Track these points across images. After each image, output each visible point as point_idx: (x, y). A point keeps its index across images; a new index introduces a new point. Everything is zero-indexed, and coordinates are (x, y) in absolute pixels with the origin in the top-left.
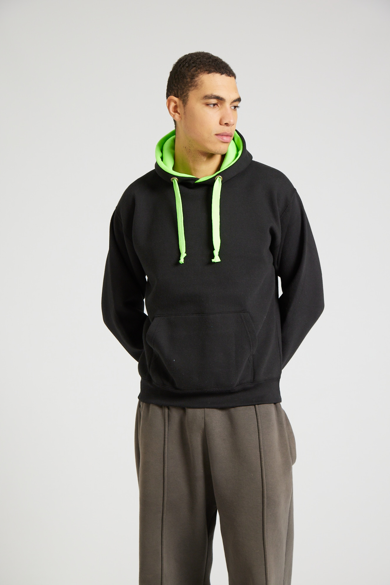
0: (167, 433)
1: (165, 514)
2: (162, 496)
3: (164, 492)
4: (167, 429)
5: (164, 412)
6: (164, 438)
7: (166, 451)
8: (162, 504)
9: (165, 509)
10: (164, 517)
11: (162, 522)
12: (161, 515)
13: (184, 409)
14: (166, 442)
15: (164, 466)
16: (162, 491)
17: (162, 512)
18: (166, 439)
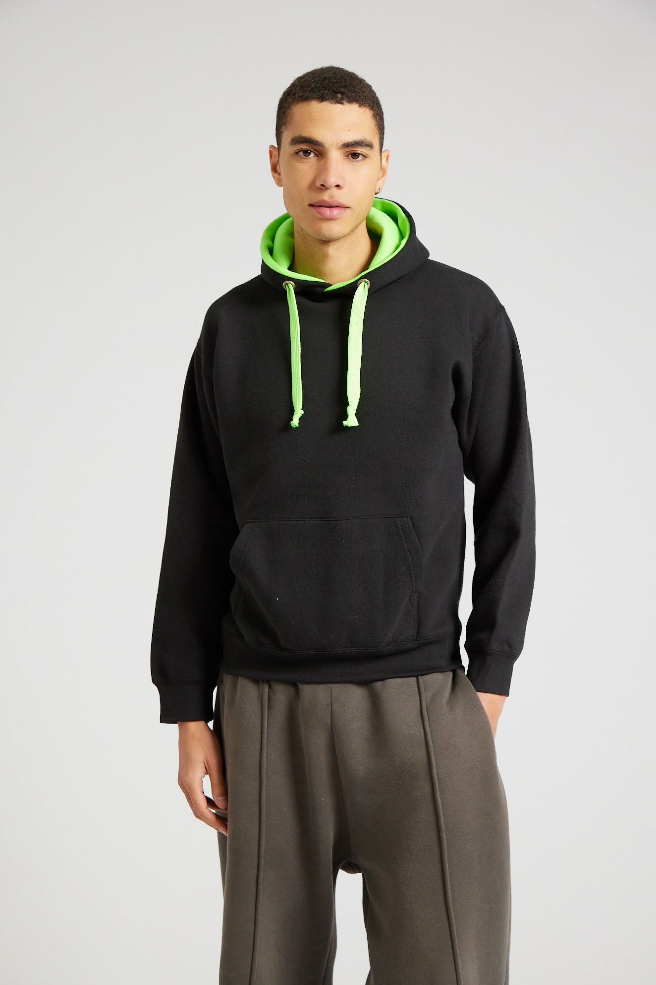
0: (265, 731)
1: (262, 871)
2: (257, 840)
3: (260, 831)
4: (266, 723)
5: (262, 692)
6: (262, 738)
10: (262, 875)
12: (256, 871)
13: (295, 685)
14: (265, 745)
17: (256, 867)
18: (265, 741)
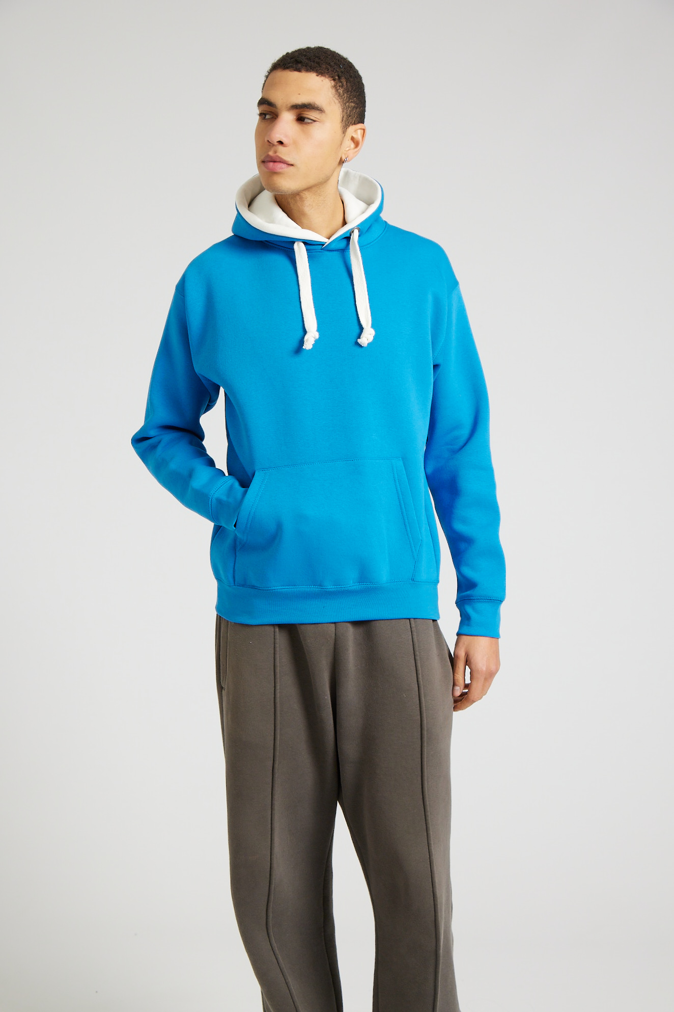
7: (278, 664)
8: (272, 746)
9: (277, 753)
11: (273, 775)
15: (275, 687)
16: (273, 726)
